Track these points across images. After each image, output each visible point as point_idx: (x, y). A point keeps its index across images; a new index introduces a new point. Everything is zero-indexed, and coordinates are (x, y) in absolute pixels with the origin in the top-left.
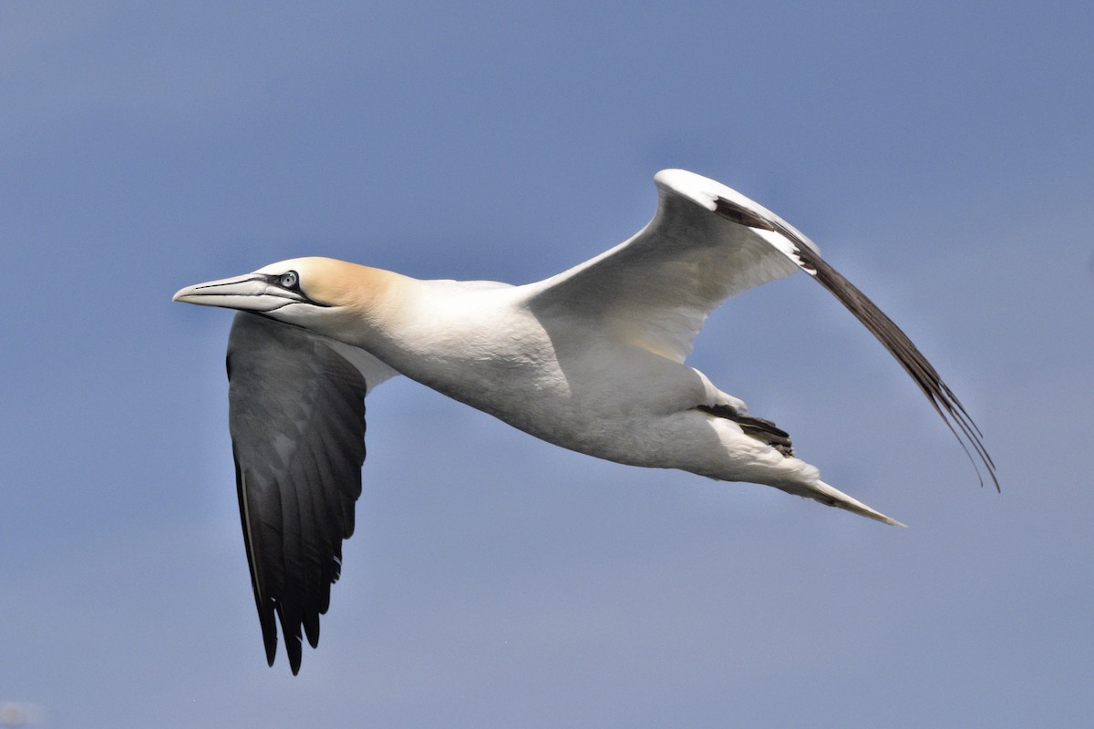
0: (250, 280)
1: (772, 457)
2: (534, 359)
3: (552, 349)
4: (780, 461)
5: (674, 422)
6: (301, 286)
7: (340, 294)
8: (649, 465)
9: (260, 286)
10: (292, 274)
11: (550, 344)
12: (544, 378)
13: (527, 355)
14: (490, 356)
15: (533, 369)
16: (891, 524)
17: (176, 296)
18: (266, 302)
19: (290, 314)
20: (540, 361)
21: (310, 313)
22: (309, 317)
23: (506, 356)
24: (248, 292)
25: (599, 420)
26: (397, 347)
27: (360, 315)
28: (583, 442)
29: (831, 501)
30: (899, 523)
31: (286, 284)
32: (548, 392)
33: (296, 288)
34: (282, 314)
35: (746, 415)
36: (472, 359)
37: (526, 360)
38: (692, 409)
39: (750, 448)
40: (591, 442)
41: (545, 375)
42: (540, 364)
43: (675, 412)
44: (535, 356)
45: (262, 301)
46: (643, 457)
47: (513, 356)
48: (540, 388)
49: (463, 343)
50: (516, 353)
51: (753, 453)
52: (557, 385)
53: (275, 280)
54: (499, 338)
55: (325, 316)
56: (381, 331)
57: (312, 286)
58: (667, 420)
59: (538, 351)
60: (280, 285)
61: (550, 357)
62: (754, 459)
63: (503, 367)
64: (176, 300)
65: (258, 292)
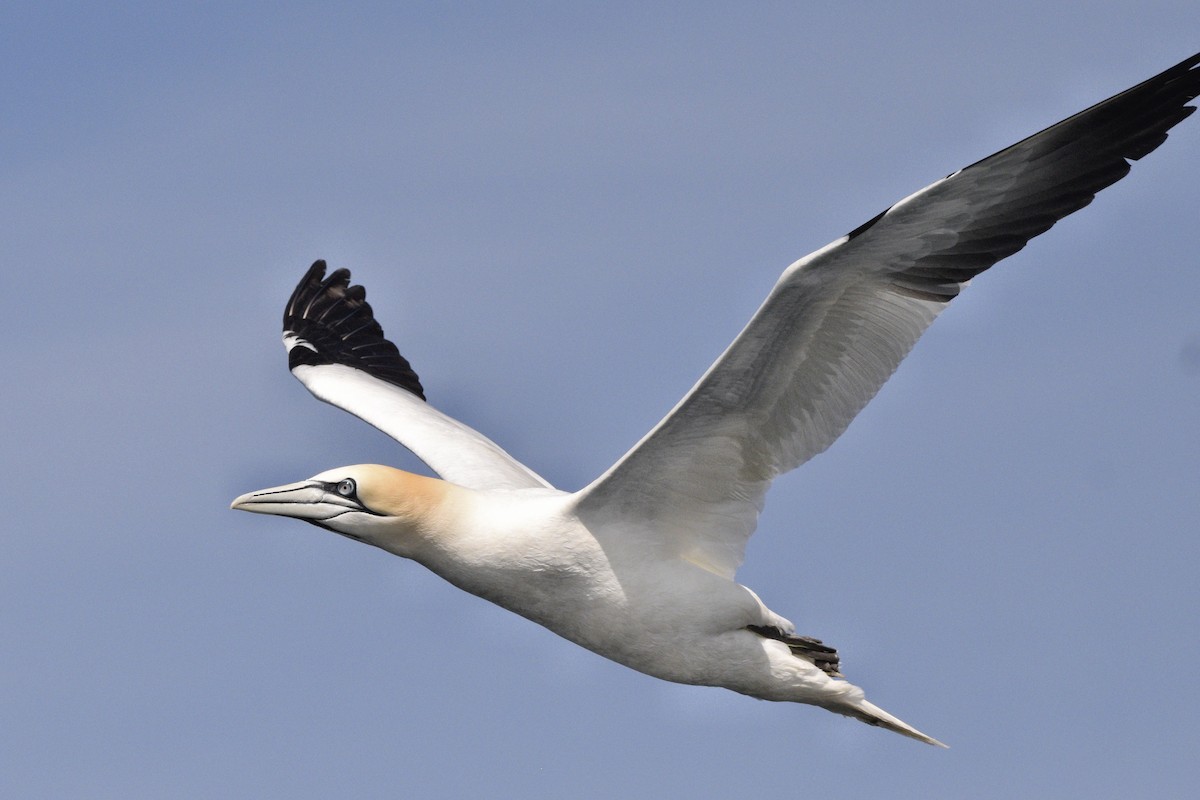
0: (306, 487)
1: (819, 678)
2: (587, 569)
3: (605, 558)
4: (825, 683)
5: (724, 642)
6: (358, 494)
7: (396, 503)
8: (694, 683)
9: (317, 494)
10: (349, 482)
11: (602, 553)
12: (596, 589)
13: (580, 564)
14: (542, 567)
15: (585, 579)
16: (933, 744)
17: (234, 503)
18: (323, 510)
19: (346, 523)
20: (592, 570)
21: (366, 522)
22: (365, 526)
23: (558, 567)
24: (305, 500)
25: (649, 634)
26: (451, 560)
27: (415, 526)
28: (630, 655)
29: (874, 721)
30: (941, 744)
31: (342, 492)
32: (599, 603)
33: (353, 496)
34: (338, 523)
35: (794, 636)
36: (525, 571)
37: (578, 569)
38: (742, 628)
39: (796, 670)
40: (638, 655)
41: (597, 585)
42: (592, 574)
43: (725, 631)
44: (588, 565)
45: (319, 509)
46: (689, 675)
47: (566, 566)
48: (591, 599)
49: (516, 556)
50: (568, 563)
51: (799, 675)
52: (608, 596)
53: (331, 487)
54: (553, 549)
55: (381, 526)
56: (436, 544)
57: (370, 494)
58: (717, 639)
59: (590, 561)
60: (336, 493)
61: (602, 566)
62: (799, 680)
63: (556, 578)
64: (234, 508)
65: (314, 499)
